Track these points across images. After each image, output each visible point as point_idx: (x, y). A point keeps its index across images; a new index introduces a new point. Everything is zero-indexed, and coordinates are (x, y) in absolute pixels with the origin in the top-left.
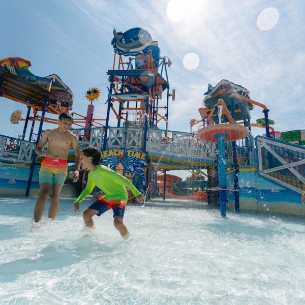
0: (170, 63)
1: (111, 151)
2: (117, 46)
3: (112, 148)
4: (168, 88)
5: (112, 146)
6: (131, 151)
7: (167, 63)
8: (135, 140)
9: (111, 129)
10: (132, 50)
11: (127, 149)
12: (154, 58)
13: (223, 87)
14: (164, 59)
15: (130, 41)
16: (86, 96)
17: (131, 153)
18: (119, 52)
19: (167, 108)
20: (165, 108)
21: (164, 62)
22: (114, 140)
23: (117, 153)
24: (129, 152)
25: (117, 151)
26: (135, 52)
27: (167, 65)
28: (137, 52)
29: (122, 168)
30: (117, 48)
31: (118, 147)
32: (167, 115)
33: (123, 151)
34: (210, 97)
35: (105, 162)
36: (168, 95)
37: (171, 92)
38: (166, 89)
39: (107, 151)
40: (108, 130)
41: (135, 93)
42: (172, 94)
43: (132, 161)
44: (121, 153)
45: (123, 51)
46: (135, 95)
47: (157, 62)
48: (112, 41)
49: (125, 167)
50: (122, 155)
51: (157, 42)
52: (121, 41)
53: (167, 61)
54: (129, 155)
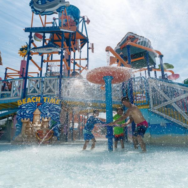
0: (88, 21)
1: (29, 99)
2: (34, 7)
3: (30, 96)
4: (88, 42)
5: (30, 94)
6: (47, 98)
7: (86, 21)
8: (52, 88)
9: (30, 79)
10: (47, 10)
11: (44, 96)
12: (74, 18)
13: (129, 38)
14: (83, 18)
15: (46, 3)
16: (19, 53)
17: (47, 99)
18: (36, 12)
19: (87, 59)
20: (86, 59)
21: (84, 20)
22: (33, 89)
23: (34, 100)
24: (45, 98)
25: (34, 98)
26: (50, 12)
27: (86, 23)
28: (52, 12)
29: (40, 113)
30: (34, 9)
31: (36, 94)
32: (87, 66)
33: (40, 98)
34: (119, 48)
35: (24, 109)
36: (88, 48)
37: (90, 46)
38: (87, 44)
39: (25, 99)
40: (28, 80)
41: (50, 47)
42: (91, 47)
43: (48, 106)
44: (38, 100)
45: (39, 11)
46: (50, 48)
47: (77, 21)
48: (30, 3)
49: (42, 112)
50: (39, 101)
51: (68, 2)
52: (37, 3)
53: (86, 19)
54: (45, 101)
